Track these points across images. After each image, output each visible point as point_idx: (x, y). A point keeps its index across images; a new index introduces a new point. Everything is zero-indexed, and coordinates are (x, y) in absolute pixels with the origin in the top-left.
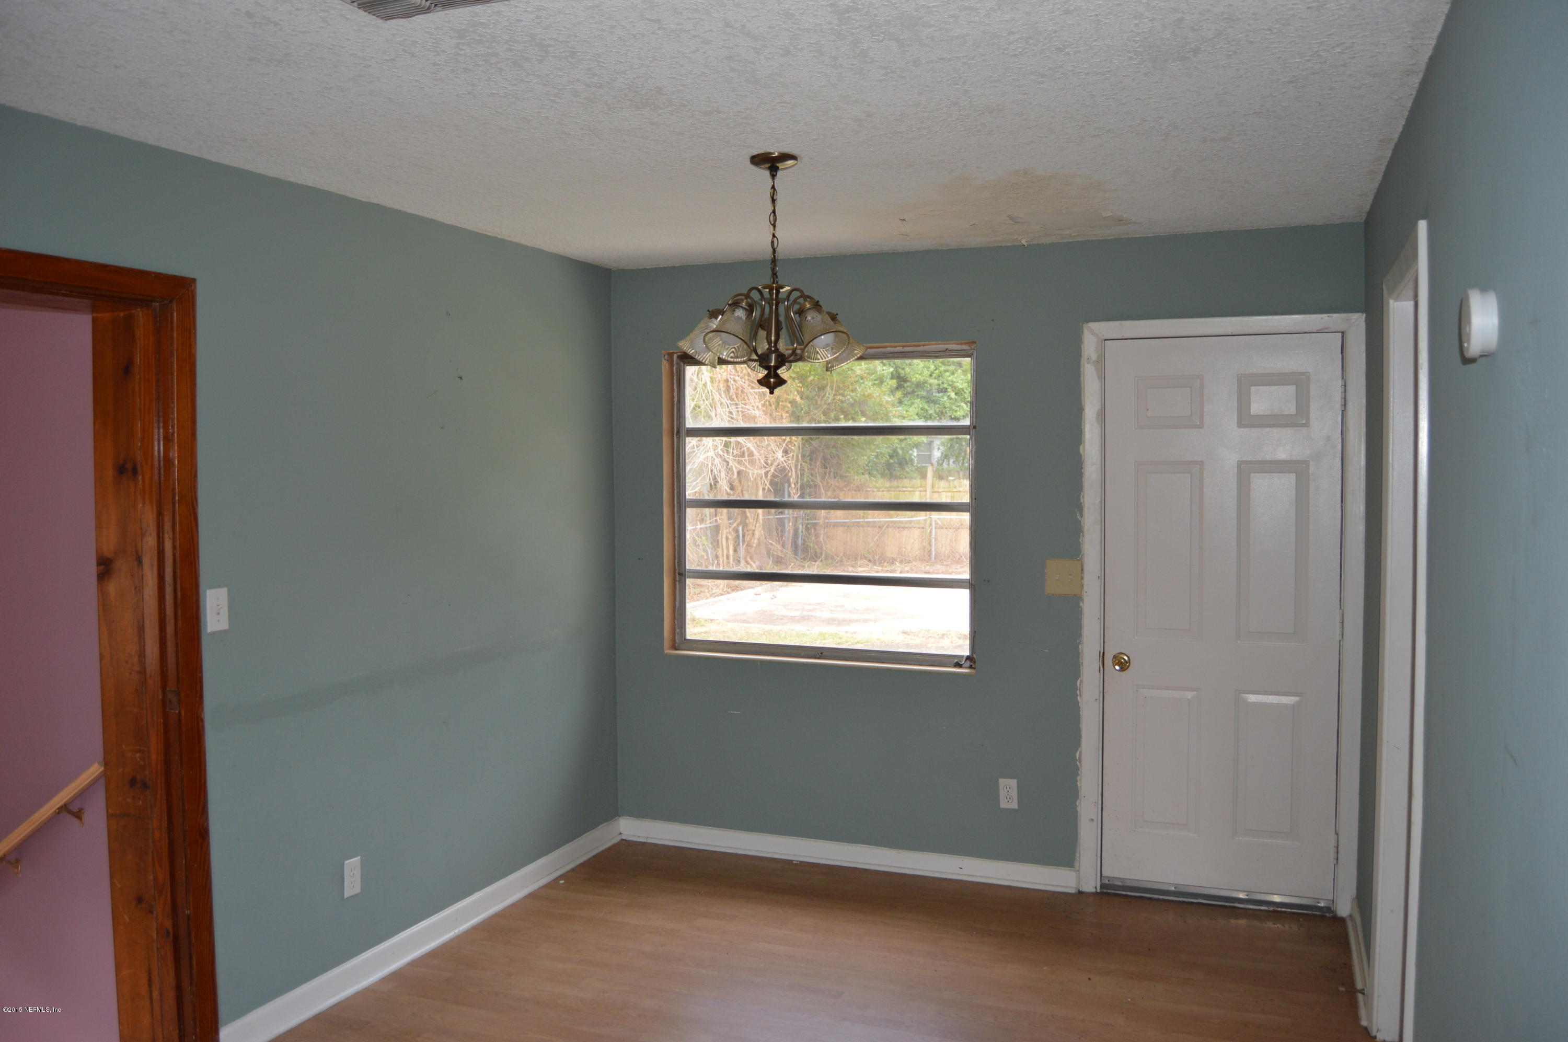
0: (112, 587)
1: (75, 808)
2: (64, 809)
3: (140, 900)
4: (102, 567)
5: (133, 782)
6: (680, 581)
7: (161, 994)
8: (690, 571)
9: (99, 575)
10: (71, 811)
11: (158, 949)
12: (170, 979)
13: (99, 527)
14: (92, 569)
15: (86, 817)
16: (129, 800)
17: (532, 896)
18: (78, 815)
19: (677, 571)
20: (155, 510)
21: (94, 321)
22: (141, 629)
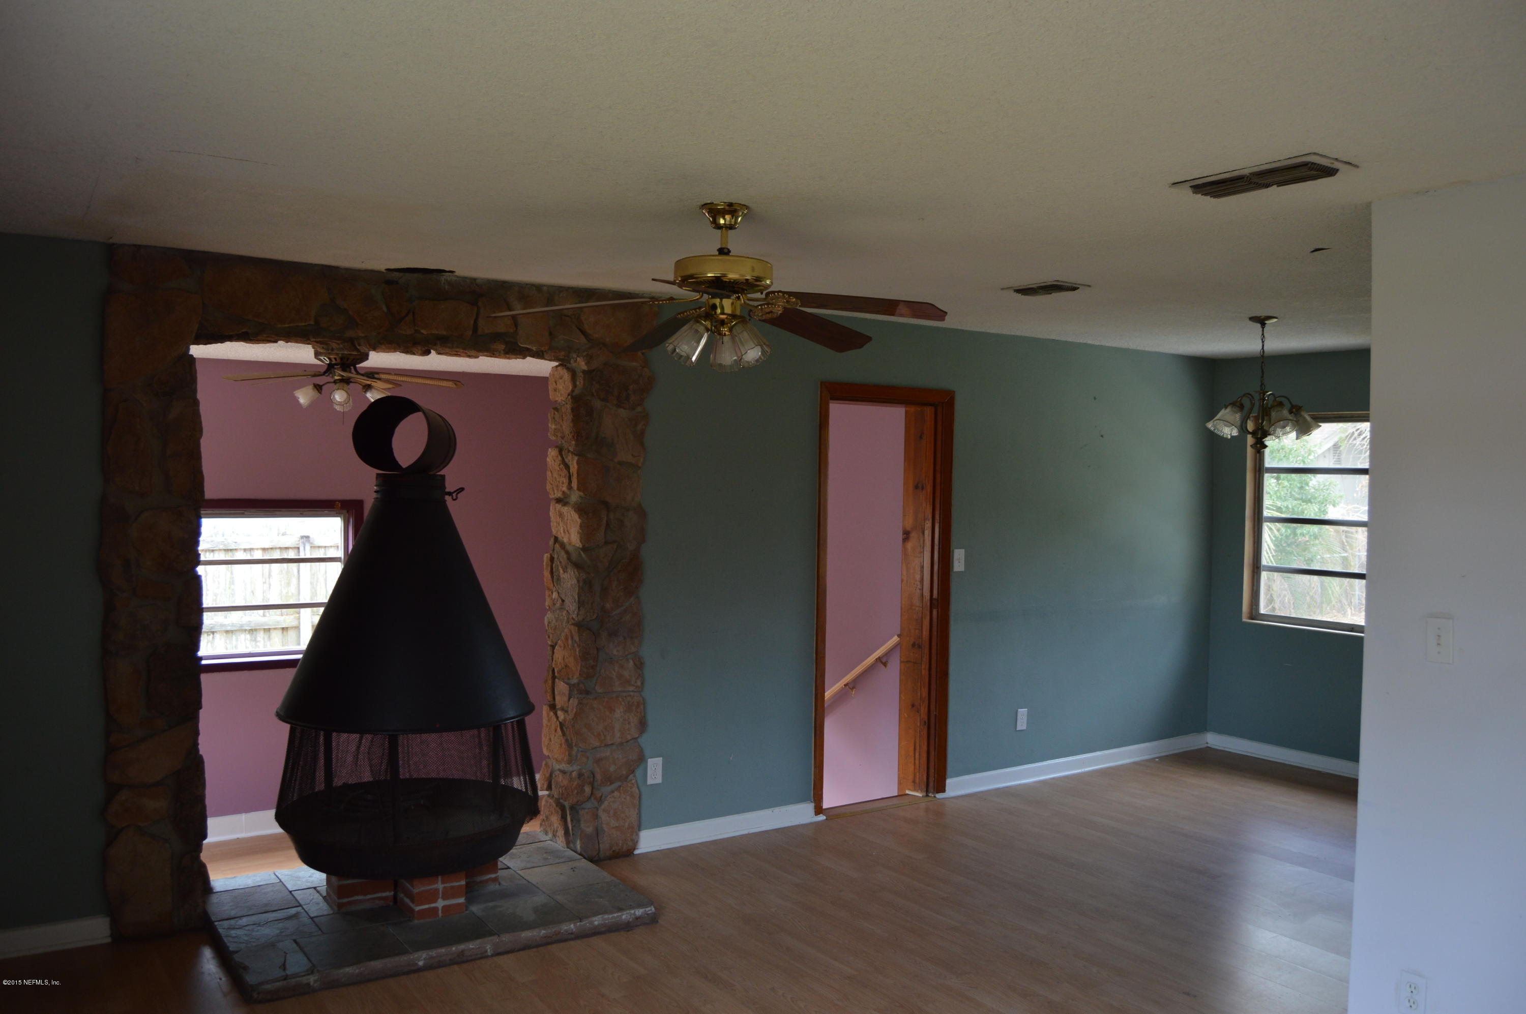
0: (909, 545)
1: (884, 660)
2: (879, 659)
3: (913, 706)
4: (905, 535)
5: (913, 645)
6: (1257, 573)
7: (920, 755)
8: (1264, 566)
9: (903, 539)
10: (882, 661)
11: (920, 731)
12: (925, 748)
13: (904, 516)
14: (900, 536)
15: (889, 665)
16: (912, 654)
17: (1135, 763)
18: (885, 664)
19: (1255, 566)
20: (931, 508)
21: (906, 412)
22: (922, 567)
